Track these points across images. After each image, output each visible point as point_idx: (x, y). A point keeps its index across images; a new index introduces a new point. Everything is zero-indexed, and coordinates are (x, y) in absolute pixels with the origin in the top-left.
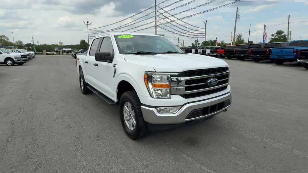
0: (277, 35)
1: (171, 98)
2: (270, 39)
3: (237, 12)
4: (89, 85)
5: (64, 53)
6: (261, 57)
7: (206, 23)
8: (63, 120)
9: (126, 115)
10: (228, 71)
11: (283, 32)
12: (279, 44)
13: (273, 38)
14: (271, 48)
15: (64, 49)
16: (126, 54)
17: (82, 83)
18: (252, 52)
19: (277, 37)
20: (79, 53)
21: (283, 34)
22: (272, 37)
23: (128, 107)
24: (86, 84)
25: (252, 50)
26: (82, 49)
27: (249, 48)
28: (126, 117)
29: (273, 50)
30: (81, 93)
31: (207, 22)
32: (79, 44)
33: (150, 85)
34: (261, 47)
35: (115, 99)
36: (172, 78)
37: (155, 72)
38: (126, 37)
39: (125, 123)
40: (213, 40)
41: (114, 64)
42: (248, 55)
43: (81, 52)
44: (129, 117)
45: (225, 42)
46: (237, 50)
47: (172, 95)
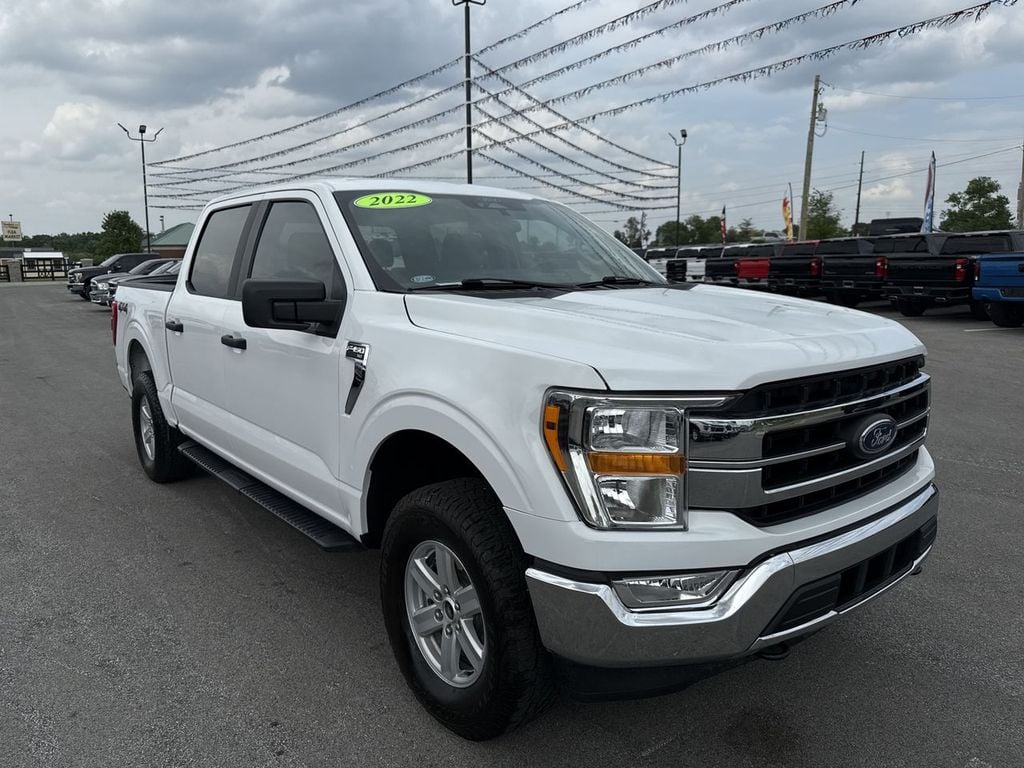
0: (970, 199)
1: (685, 529)
2: (943, 213)
3: (816, 96)
4: (187, 438)
5: (29, 275)
6: (932, 292)
7: (680, 140)
8: (69, 633)
9: (417, 607)
10: (924, 377)
11: (994, 187)
12: (1004, 240)
13: (953, 209)
14: (975, 257)
15: (29, 254)
16: (410, 291)
17: (146, 429)
18: (892, 272)
19: (969, 207)
20: (104, 271)
21: (994, 195)
22: (949, 206)
23: (431, 563)
24: (170, 437)
25: (892, 264)
26: (116, 257)
27: (875, 252)
28: (417, 619)
29: (984, 265)
30: (143, 475)
31: (684, 136)
32: (101, 230)
33: (578, 460)
34: (926, 251)
35: (355, 524)
36: (693, 420)
37: (609, 392)
38: (393, 205)
39: (413, 648)
40: (705, 217)
41: (351, 344)
42: (875, 286)
43: (115, 268)
44: (441, 618)
45: (757, 226)
46: (829, 261)
47: (692, 514)
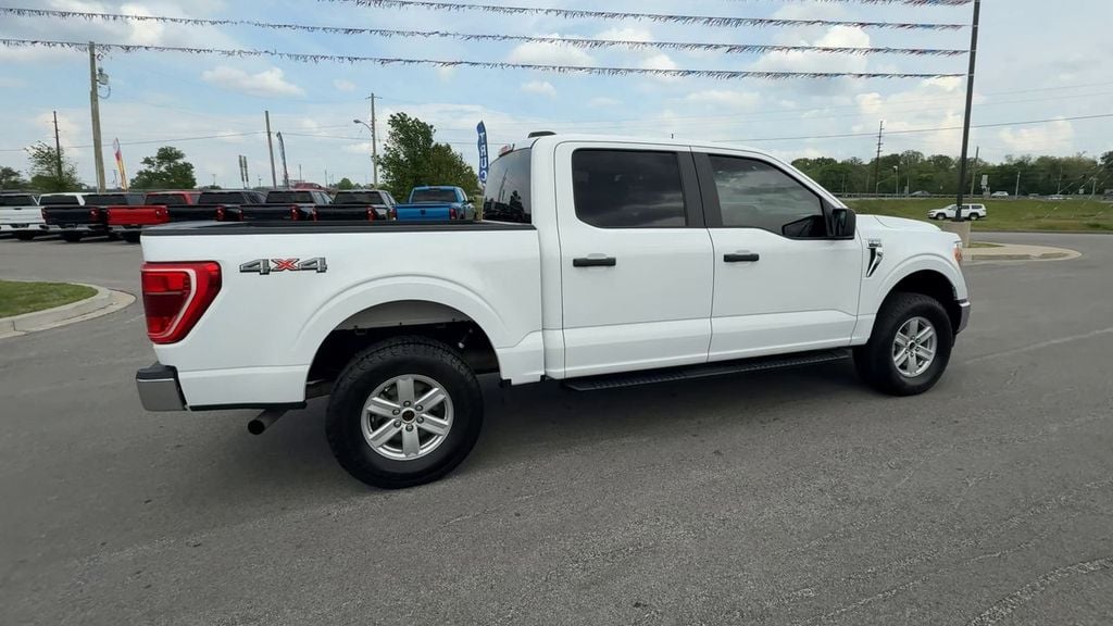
0: (162, 163)
11: (179, 155)
13: (149, 170)
19: (163, 169)
21: (180, 161)
22: (145, 167)
23: (904, 331)
28: (899, 360)
41: (870, 241)
44: (907, 353)
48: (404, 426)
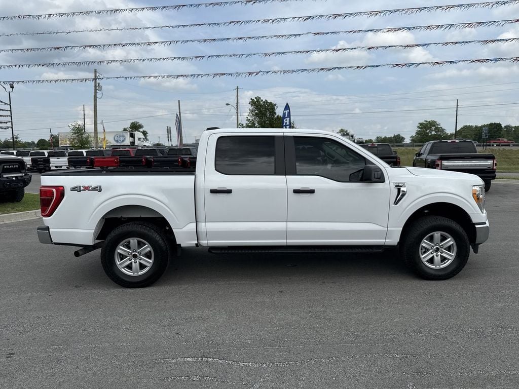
7: (10, 89)
11: (141, 126)
35: (396, 239)
48: (133, 260)
